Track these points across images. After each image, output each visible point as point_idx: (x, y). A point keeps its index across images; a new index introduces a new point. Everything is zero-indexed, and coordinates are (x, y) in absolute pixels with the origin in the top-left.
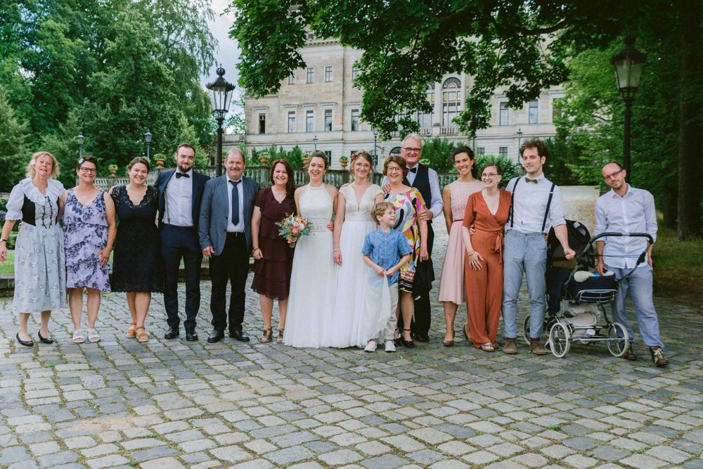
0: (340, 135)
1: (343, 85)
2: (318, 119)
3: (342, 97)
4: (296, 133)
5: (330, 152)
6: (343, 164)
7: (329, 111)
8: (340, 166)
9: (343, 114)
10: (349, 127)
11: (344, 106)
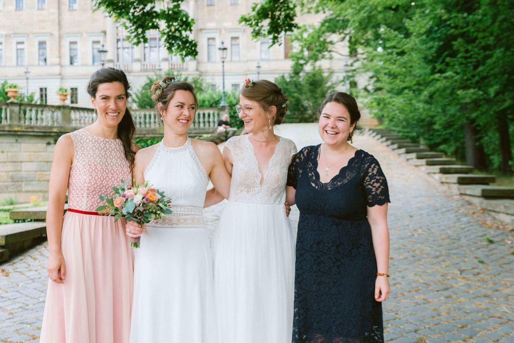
0: (57, 70)
1: (59, 15)
2: (31, 50)
3: (57, 27)
4: (5, 66)
5: (46, 89)
6: (63, 97)
7: (42, 44)
8: (59, 100)
9: (60, 46)
10: (67, 61)
11: (60, 37)
